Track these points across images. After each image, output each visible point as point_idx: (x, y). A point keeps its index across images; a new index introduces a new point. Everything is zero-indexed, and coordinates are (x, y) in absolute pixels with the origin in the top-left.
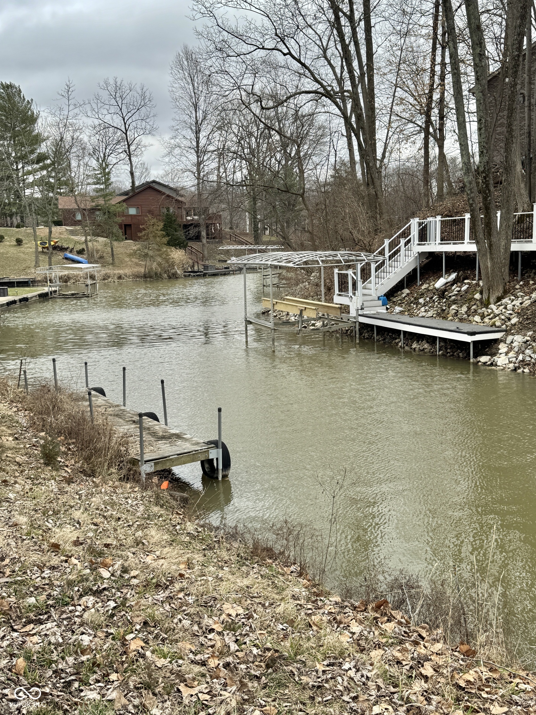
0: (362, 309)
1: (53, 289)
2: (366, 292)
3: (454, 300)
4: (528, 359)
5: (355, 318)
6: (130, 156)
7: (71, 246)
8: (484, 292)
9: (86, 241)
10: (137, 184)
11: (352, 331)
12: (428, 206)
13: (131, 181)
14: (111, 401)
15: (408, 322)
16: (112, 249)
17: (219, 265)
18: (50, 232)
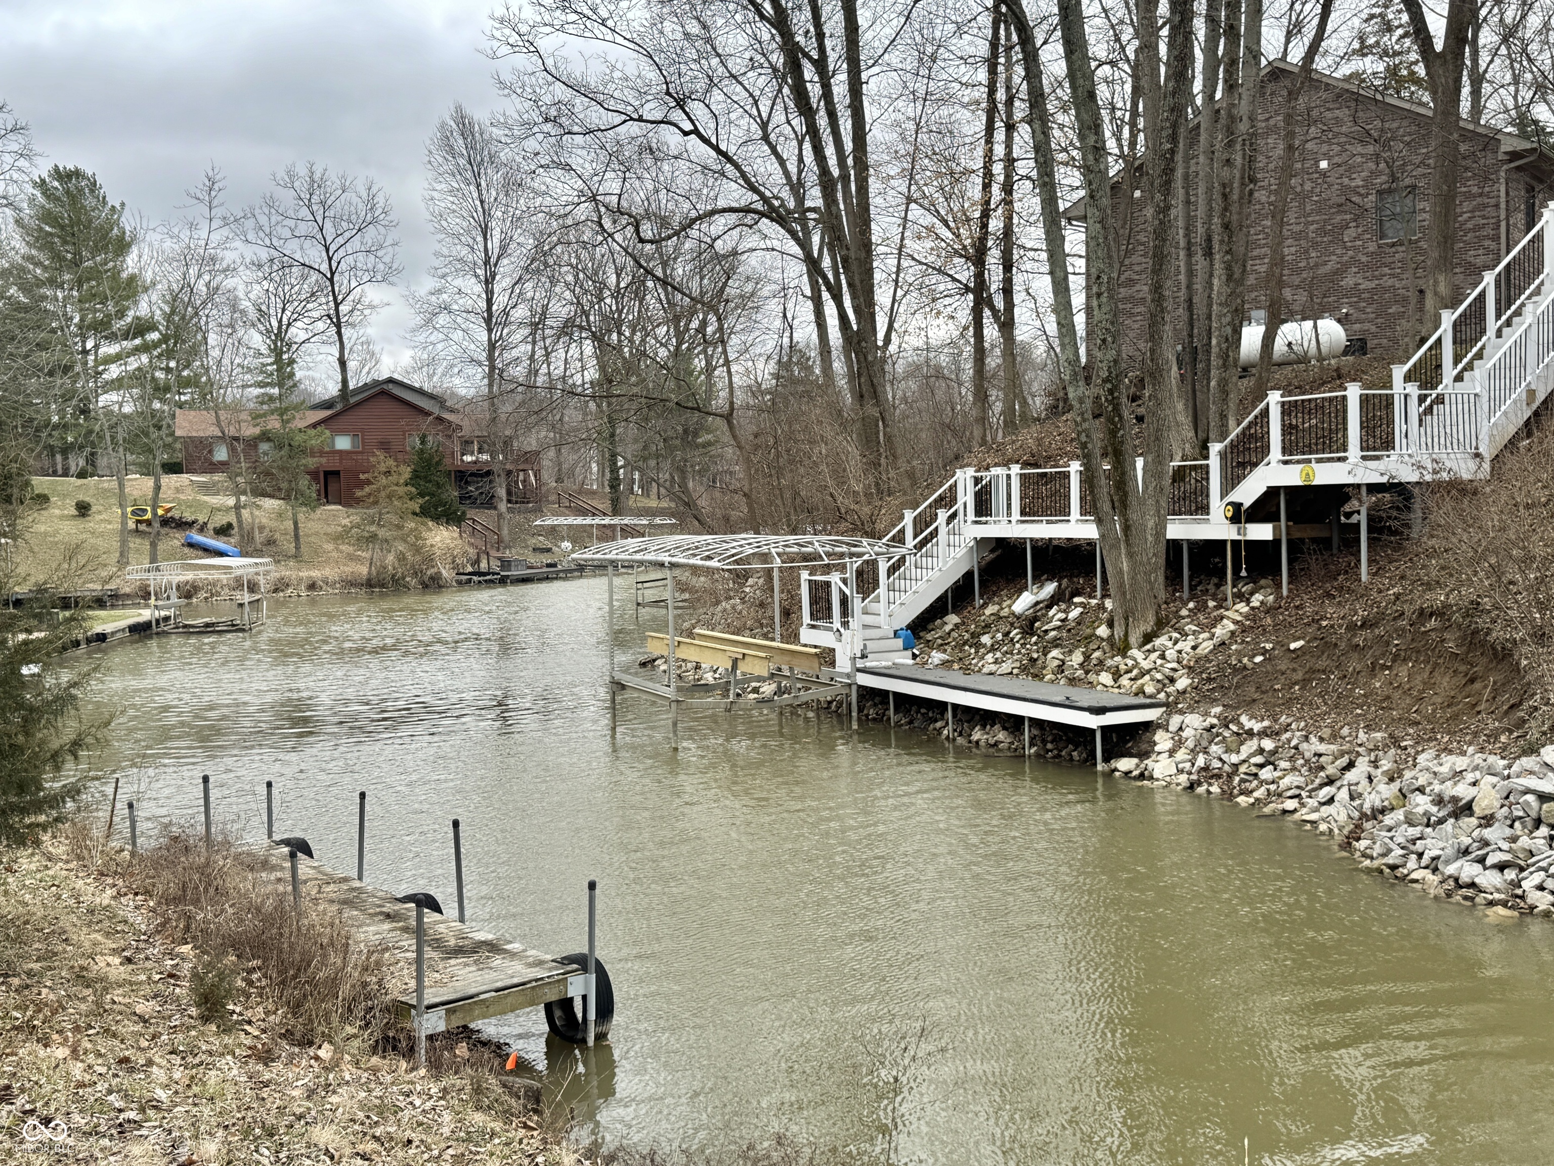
0: (864, 656)
1: (163, 613)
2: (869, 619)
3: (1056, 639)
4: (1216, 764)
5: (848, 676)
6: (338, 326)
7: (202, 519)
8: (1116, 624)
9: (237, 507)
10: (352, 385)
11: (840, 704)
12: (983, 442)
13: (339, 378)
14: (329, 870)
15: (962, 685)
16: (296, 524)
17: (533, 559)
18: (158, 488)
